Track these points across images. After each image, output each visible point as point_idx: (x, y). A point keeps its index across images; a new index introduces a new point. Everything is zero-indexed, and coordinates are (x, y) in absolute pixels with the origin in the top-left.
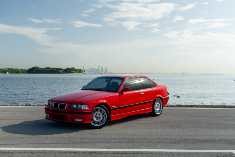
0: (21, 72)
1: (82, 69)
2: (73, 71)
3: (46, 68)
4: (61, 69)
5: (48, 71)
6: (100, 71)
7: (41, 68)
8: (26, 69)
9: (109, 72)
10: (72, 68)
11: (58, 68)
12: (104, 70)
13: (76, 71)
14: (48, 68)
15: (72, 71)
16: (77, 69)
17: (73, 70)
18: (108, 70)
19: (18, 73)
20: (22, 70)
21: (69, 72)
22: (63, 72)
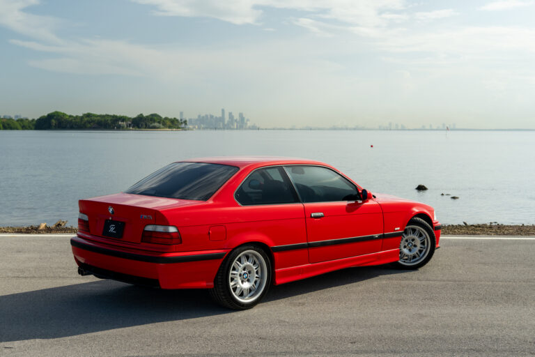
0: (19, 127)
1: (179, 118)
2: (156, 124)
3: (85, 115)
4: (123, 119)
5: (89, 122)
6: (226, 122)
7: (70, 116)
8: (30, 119)
9: (249, 124)
10: (152, 115)
11: (114, 116)
12: (236, 121)
13: (164, 124)
14: (88, 115)
15: (153, 124)
16: (166, 118)
17: (154, 121)
18: (248, 120)
19: (11, 128)
20: (22, 120)
21: (146, 125)
22: (130, 125)
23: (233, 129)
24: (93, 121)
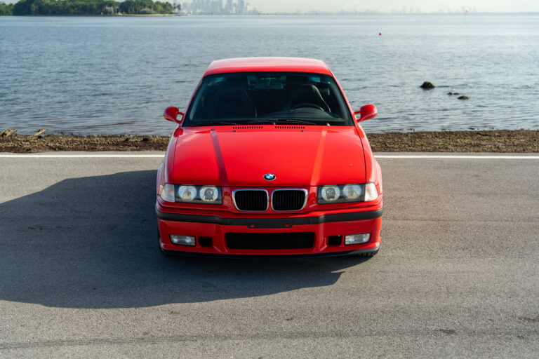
1: (172, 3)
2: (147, 9)
5: (73, 7)
6: (224, 7)
8: (7, 3)
9: (249, 8)
11: (100, 1)
12: (235, 5)
13: (155, 9)
15: (143, 10)
16: (158, 3)
17: (145, 6)
18: (248, 4)
21: (135, 10)
22: (118, 11)
23: (232, 14)
24: (77, 6)
